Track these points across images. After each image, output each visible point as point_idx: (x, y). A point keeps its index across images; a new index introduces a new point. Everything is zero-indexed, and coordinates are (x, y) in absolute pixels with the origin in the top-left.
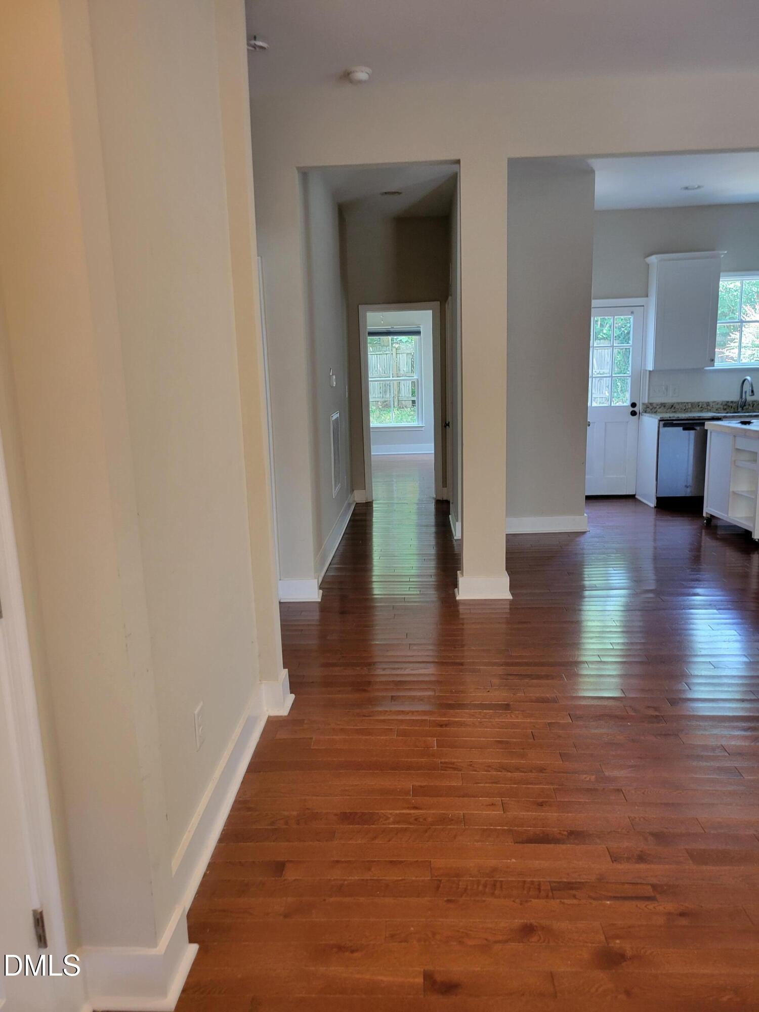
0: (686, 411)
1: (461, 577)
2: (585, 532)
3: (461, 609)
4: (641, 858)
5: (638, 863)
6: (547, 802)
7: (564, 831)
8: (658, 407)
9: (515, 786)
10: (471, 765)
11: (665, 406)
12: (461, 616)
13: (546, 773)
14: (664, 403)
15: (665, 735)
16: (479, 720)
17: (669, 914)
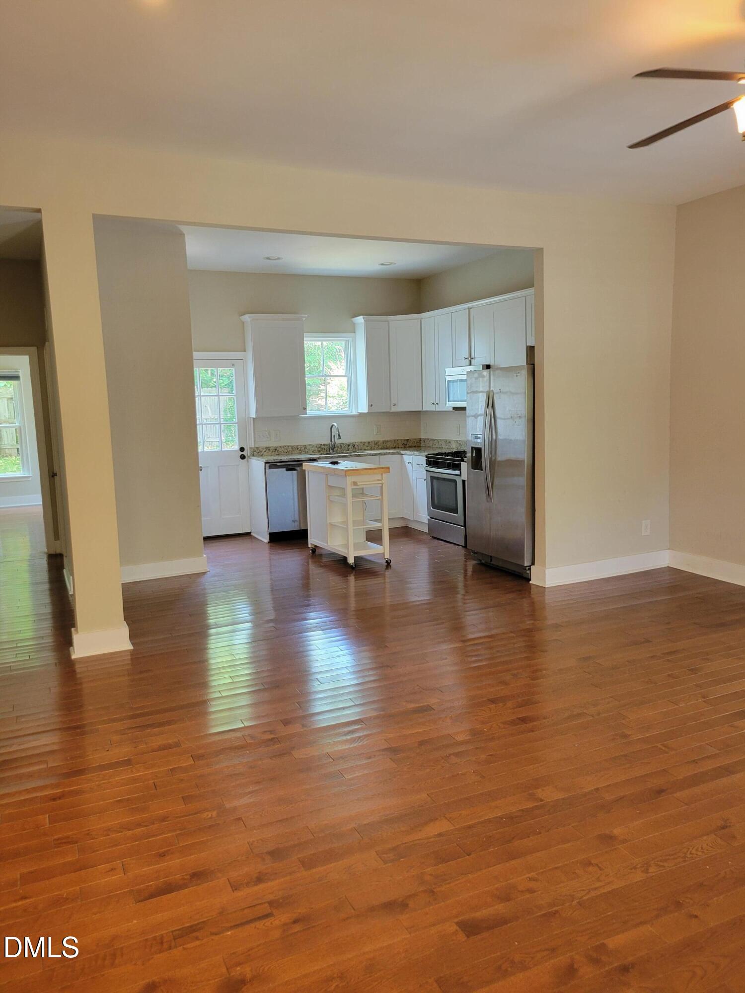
0: (287, 453)
1: (75, 634)
2: (206, 572)
3: (78, 668)
4: (259, 880)
5: (257, 885)
6: (169, 850)
7: (186, 875)
8: (263, 451)
9: (137, 843)
10: (88, 834)
11: (269, 450)
12: (78, 676)
13: (167, 821)
14: (268, 447)
15: (280, 755)
16: (97, 783)
17: (285, 924)
